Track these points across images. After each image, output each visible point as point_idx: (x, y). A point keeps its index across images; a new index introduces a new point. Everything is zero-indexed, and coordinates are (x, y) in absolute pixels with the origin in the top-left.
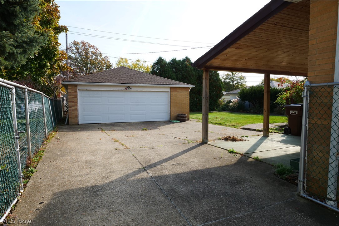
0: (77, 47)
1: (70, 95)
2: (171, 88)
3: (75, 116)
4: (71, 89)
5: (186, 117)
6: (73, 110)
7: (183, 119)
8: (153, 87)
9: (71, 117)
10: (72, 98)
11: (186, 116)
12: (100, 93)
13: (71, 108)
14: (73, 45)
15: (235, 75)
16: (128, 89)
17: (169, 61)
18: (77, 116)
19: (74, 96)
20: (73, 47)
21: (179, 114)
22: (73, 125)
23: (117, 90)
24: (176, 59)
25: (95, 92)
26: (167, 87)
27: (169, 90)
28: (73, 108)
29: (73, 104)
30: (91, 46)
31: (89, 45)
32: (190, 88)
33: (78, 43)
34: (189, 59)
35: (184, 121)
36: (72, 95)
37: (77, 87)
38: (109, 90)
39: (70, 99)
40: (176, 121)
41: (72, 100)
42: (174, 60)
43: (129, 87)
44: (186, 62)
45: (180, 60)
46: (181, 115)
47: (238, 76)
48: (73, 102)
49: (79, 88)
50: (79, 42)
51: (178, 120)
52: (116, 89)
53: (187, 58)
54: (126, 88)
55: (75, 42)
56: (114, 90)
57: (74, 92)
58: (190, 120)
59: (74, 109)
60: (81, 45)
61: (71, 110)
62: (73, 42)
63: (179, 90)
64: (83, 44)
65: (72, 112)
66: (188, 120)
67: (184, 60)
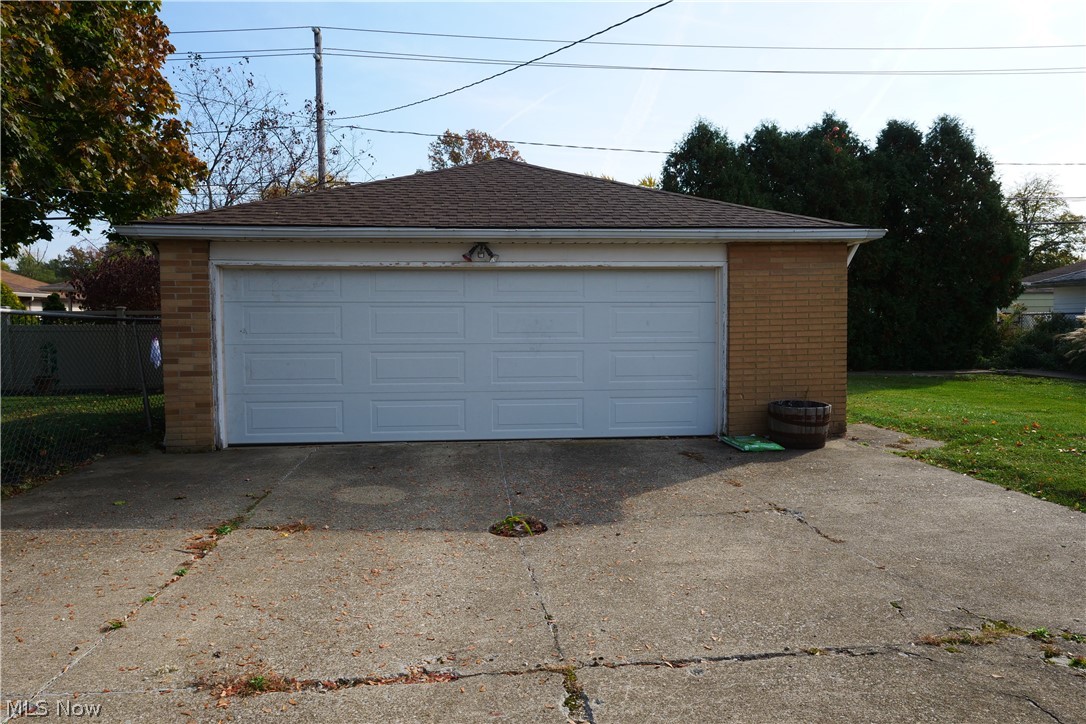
0: (456, 150)
1: (172, 297)
2: (732, 247)
3: (198, 405)
4: (171, 263)
5: (823, 420)
6: (184, 374)
7: (804, 430)
8: (624, 245)
9: (176, 412)
10: (180, 309)
11: (826, 416)
12: (334, 283)
13: (176, 362)
14: (442, 146)
15: (1038, 214)
16: (478, 262)
17: (743, 141)
18: (207, 405)
19: (188, 303)
20: (443, 152)
21: (781, 397)
22: (188, 451)
23: (420, 265)
24: (775, 128)
25: (309, 281)
26: (709, 244)
27: (717, 259)
28: (186, 364)
29: (188, 342)
30: (498, 146)
31: (490, 141)
32: (849, 249)
33: (458, 138)
34: (844, 126)
35: (814, 443)
36: (180, 297)
37: (208, 251)
38: (377, 264)
39: (169, 316)
40: (757, 445)
41: (181, 322)
42: (767, 137)
43: (482, 247)
44: (826, 141)
45: (798, 134)
46: (793, 411)
47: (1049, 217)
48: (184, 331)
49: (217, 258)
50: (461, 135)
51: (771, 440)
52: (415, 259)
53: (829, 122)
54: (466, 251)
55: (448, 135)
56: (403, 264)
57: (188, 277)
58: (850, 430)
59: (190, 368)
60: (466, 144)
61: (175, 374)
62: (442, 138)
63: (782, 260)
64: (474, 140)
65: (184, 386)
66: (839, 432)
67: (815, 133)
